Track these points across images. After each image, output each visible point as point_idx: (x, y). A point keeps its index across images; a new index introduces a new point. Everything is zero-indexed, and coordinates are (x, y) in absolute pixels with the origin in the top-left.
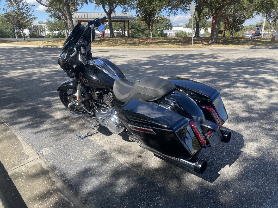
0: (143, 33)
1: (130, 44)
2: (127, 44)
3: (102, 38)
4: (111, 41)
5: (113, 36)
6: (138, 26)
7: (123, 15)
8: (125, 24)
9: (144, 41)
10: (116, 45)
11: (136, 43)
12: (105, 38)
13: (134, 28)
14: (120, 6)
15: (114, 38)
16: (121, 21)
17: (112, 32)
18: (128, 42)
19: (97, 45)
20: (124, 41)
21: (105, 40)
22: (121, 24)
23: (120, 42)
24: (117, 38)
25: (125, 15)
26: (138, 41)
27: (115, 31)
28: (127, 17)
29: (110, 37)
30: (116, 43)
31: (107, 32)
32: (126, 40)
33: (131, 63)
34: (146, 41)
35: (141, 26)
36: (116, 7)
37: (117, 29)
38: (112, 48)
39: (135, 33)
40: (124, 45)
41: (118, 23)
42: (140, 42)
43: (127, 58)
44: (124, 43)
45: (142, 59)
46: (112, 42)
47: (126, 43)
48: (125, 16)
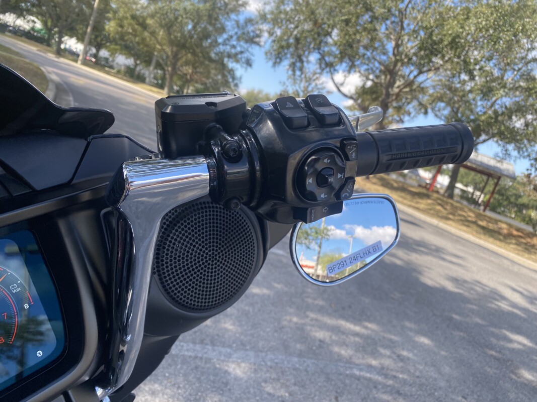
0: (520, 211)
1: (483, 228)
2: (475, 227)
3: (424, 191)
4: (440, 204)
5: (451, 196)
6: (516, 195)
7: (492, 163)
8: (488, 180)
9: (521, 237)
10: (448, 219)
11: (500, 233)
12: (430, 193)
13: (502, 195)
14: (497, 142)
15: (450, 201)
16: (482, 172)
17: (451, 187)
18: (481, 223)
19: (405, 202)
20: (469, 216)
21: (428, 196)
22: (478, 177)
23: (460, 215)
24: (457, 202)
25: (499, 165)
26: (505, 231)
27: (459, 185)
28: (500, 169)
29: (443, 195)
30: (451, 214)
31: (443, 180)
32: (479, 216)
33: (466, 294)
34: (529, 240)
35: (520, 196)
36: (484, 141)
37: (465, 183)
38: (435, 221)
39: (500, 205)
40: (468, 226)
41: (473, 173)
42: (509, 236)
43: (463, 271)
44: (468, 221)
45: (508, 293)
46: (442, 206)
47: (475, 223)
48: (497, 168)
